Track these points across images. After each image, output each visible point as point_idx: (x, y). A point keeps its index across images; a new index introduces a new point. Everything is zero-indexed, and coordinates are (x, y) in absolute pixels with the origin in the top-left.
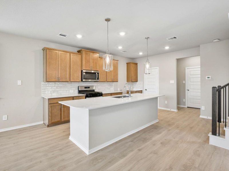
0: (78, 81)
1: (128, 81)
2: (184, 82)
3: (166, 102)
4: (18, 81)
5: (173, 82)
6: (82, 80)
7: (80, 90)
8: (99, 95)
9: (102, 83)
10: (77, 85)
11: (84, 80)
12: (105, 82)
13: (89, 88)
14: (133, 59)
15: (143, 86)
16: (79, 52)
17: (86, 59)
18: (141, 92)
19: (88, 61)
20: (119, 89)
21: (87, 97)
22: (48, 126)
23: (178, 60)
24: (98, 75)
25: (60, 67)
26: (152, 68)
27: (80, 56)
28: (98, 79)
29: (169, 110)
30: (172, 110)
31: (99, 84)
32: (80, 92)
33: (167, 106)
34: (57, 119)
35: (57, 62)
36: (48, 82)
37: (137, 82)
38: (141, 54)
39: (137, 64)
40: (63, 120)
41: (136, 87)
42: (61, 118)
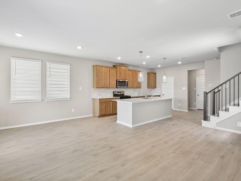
0: (114, 87)
1: (148, 87)
2: (195, 89)
3: (179, 105)
4: (80, 88)
5: (185, 89)
6: (117, 87)
7: (114, 94)
8: (129, 97)
9: (129, 89)
10: (112, 90)
11: (118, 87)
12: (132, 88)
13: (120, 92)
14: (152, 69)
15: (161, 92)
16: (114, 66)
17: (119, 71)
18: (159, 96)
19: (121, 73)
20: (141, 94)
21: (121, 98)
22: (99, 117)
23: (189, 72)
24: (127, 83)
25: (104, 78)
26: (168, 77)
27: (116, 69)
28: (127, 86)
29: (182, 110)
30: (184, 111)
31: (127, 90)
32: (115, 95)
33: (180, 108)
34: (104, 113)
35: (102, 75)
36: (97, 88)
37: (156, 88)
38: (159, 66)
39: (155, 73)
40: (107, 114)
41: (155, 92)
42: (106, 113)
